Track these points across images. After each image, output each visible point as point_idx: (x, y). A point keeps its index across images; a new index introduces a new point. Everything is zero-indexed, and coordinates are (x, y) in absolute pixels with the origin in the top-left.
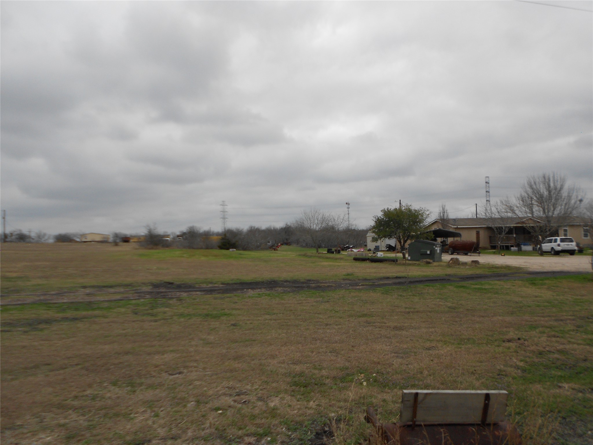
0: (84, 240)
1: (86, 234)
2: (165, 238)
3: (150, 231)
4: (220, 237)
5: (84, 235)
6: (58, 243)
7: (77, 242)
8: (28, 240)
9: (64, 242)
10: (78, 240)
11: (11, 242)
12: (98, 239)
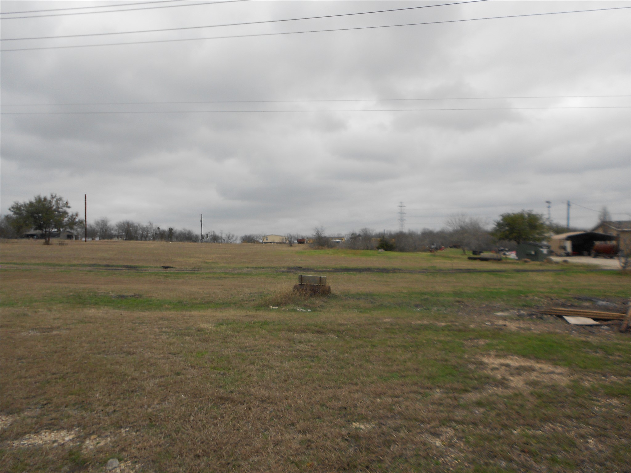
0: (265, 241)
1: (267, 236)
2: (335, 240)
3: (318, 233)
4: (379, 239)
5: (265, 237)
6: (244, 244)
7: (260, 243)
8: (220, 241)
9: (248, 242)
10: (261, 241)
11: (206, 242)
12: (277, 240)
